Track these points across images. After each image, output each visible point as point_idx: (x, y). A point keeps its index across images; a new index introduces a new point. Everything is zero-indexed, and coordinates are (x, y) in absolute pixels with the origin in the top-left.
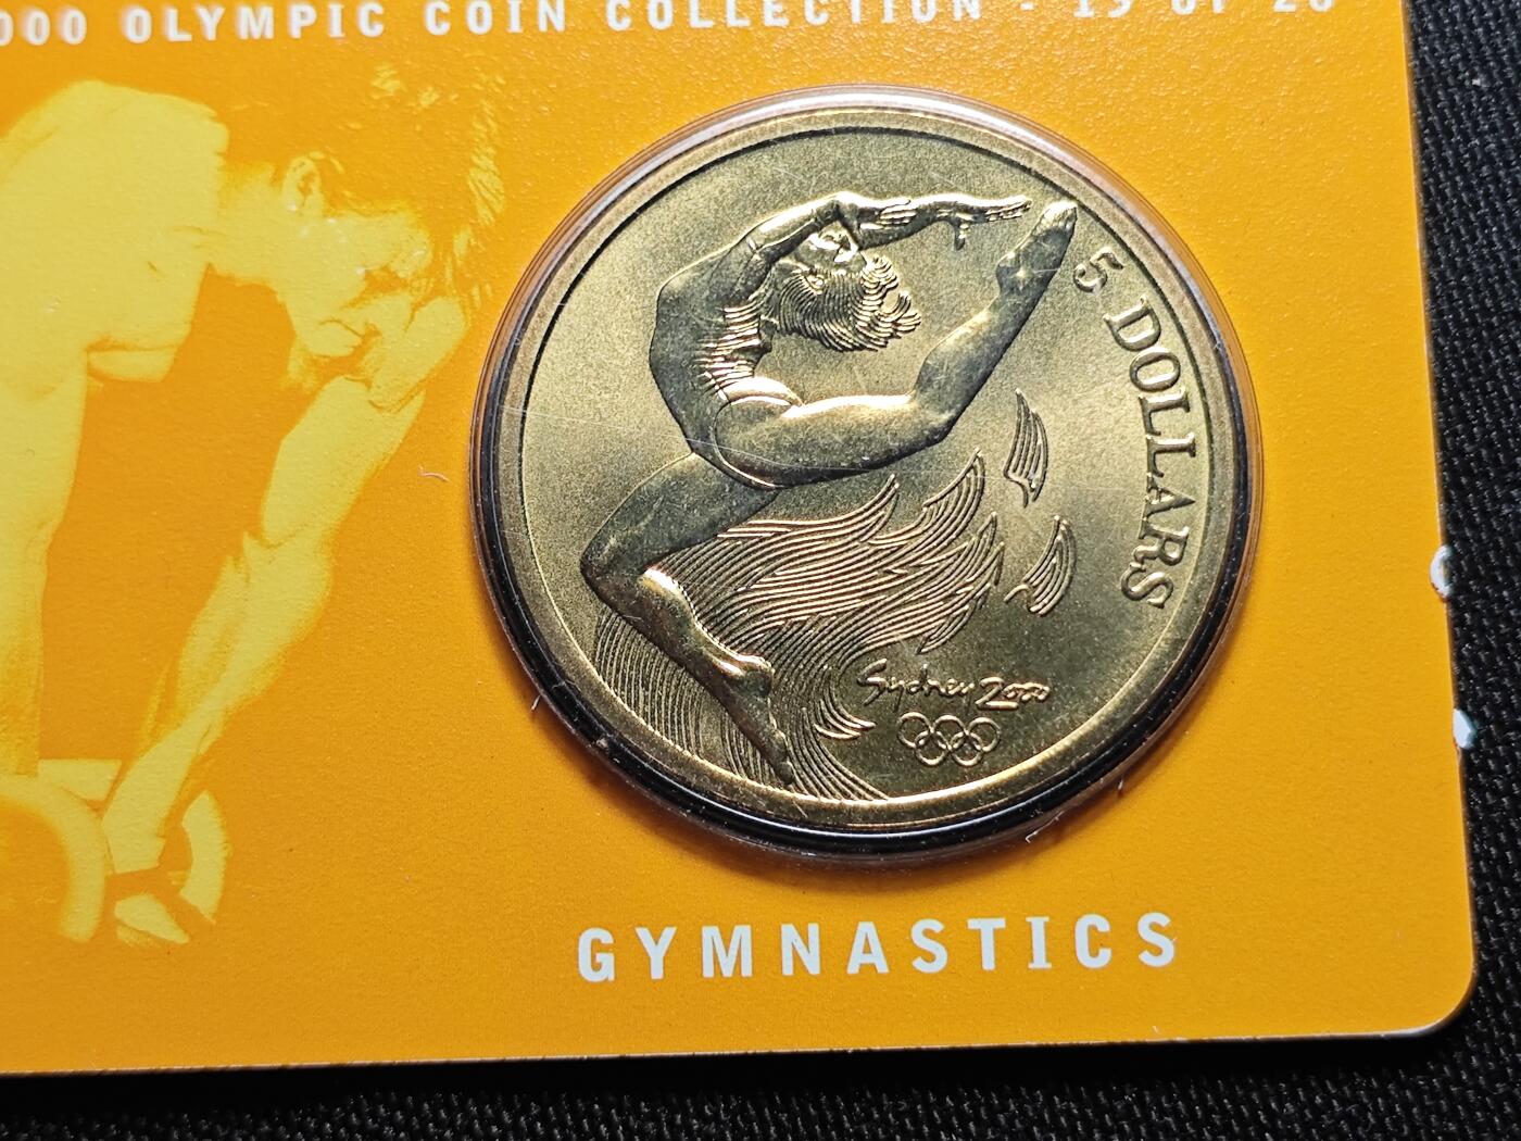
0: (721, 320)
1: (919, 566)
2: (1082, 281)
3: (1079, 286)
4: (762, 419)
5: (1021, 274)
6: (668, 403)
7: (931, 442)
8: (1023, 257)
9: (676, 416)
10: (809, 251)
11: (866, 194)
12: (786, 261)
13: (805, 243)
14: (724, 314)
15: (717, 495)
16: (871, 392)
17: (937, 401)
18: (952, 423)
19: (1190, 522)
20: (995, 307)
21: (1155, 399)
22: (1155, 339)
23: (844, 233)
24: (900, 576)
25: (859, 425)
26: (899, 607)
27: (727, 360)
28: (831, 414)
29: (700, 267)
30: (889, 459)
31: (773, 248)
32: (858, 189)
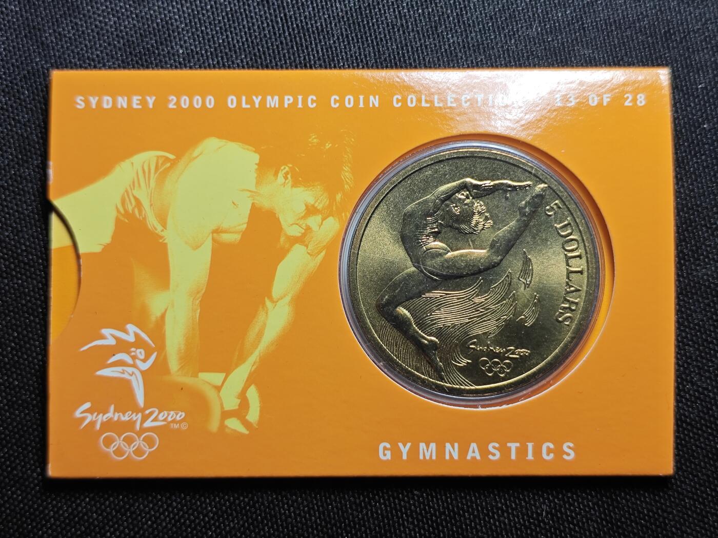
0: (425, 222)
1: (488, 309)
2: (547, 212)
3: (547, 214)
4: (437, 257)
5: (527, 210)
6: (406, 250)
7: (494, 266)
8: (528, 203)
9: (409, 255)
10: (455, 199)
11: (476, 180)
12: (447, 202)
13: (454, 196)
14: (426, 220)
15: (421, 283)
16: (474, 249)
17: (497, 253)
18: (501, 260)
19: (580, 297)
20: (518, 221)
21: (570, 254)
22: (570, 234)
23: (468, 193)
24: (482, 312)
25: (470, 260)
26: (481, 322)
27: (426, 236)
28: (462, 256)
29: (419, 203)
30: (480, 272)
31: (443, 198)
32: (473, 178)
